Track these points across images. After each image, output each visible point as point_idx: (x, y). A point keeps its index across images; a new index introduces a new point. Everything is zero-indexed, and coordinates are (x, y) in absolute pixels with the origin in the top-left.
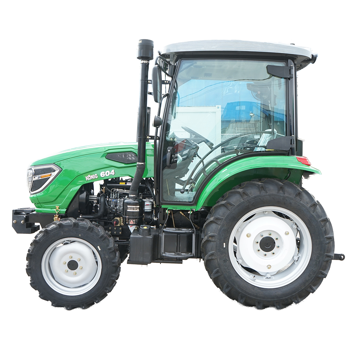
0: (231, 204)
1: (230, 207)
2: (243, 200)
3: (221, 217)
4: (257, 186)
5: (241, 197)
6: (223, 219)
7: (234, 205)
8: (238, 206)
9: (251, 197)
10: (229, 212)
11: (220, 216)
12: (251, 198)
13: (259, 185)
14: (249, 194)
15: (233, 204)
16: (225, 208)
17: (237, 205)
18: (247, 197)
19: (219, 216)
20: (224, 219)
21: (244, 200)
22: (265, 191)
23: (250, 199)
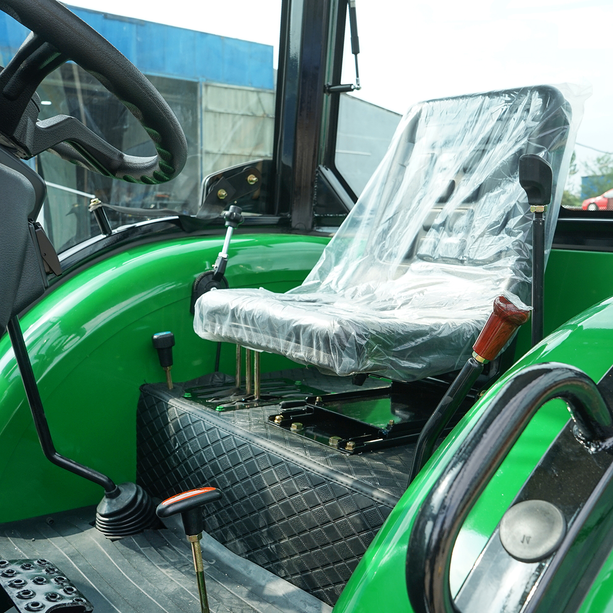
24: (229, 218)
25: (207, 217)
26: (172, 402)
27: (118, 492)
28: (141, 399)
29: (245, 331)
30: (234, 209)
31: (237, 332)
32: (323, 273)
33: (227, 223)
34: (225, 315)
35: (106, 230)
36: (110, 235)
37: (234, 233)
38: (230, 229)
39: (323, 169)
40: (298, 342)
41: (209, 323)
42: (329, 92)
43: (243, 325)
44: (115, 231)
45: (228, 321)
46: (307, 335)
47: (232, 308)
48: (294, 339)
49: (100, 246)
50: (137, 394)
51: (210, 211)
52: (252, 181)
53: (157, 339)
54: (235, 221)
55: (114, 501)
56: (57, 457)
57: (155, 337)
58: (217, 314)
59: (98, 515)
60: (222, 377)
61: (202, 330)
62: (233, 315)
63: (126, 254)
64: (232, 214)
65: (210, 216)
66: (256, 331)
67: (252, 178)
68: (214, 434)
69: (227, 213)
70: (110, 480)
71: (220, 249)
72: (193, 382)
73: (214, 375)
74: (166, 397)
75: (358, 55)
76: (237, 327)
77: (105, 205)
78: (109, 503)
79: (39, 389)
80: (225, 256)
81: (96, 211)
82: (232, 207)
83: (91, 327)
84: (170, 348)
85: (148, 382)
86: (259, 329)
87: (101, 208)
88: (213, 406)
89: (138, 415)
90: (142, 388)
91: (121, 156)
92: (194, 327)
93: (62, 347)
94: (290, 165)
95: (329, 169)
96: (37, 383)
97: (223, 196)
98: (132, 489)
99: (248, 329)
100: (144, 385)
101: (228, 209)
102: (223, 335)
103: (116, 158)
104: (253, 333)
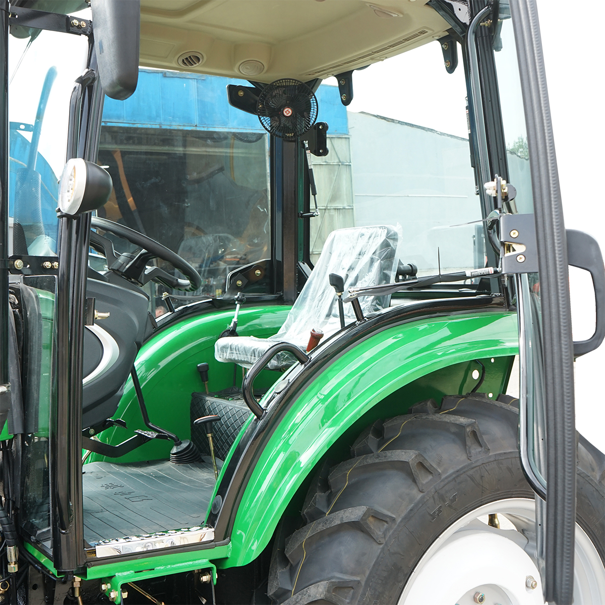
0: (379, 517)
1: (378, 530)
2: (421, 494)
3: (352, 574)
4: (453, 429)
5: (410, 482)
6: (359, 582)
7: (394, 520)
8: (407, 518)
9: (443, 477)
10: (377, 549)
11: (346, 573)
12: (446, 481)
13: (461, 427)
14: (435, 466)
15: (389, 514)
16: (360, 534)
17: (403, 515)
18: (430, 477)
19: (341, 572)
20: (363, 583)
21: (421, 492)
22: (481, 446)
23: (442, 484)
24: (237, 299)
25: (229, 298)
26: (207, 398)
27: (181, 443)
28: (192, 400)
29: (236, 355)
30: (240, 294)
31: (233, 356)
32: (287, 328)
33: (236, 302)
34: (228, 348)
35: (171, 310)
36: (174, 312)
37: (241, 308)
38: (238, 306)
39: (301, 264)
40: (255, 356)
41: (221, 353)
42: (302, 217)
43: (235, 352)
44: (176, 310)
45: (229, 351)
46: (257, 352)
47: (230, 344)
48: (253, 355)
49: (169, 319)
50: (190, 397)
51: (231, 295)
52: (258, 274)
53: (199, 367)
54: (240, 301)
55: (179, 447)
56: (150, 424)
57: (198, 365)
58: (224, 348)
59: (171, 455)
60: (237, 389)
61: (219, 358)
62: (231, 348)
63: (183, 322)
64: (238, 297)
65: (231, 298)
66: (240, 354)
67: (258, 272)
68: (226, 409)
69: (236, 297)
70: (176, 437)
71: (233, 317)
72: (221, 392)
73: (233, 388)
74: (205, 397)
75: (316, 195)
76: (233, 353)
77: (171, 296)
78: (177, 448)
79: (142, 391)
80: (236, 320)
81: (166, 299)
82: (239, 293)
83: (163, 364)
84: (207, 371)
85: (196, 391)
86: (241, 352)
87: (168, 297)
88: (228, 399)
89: (191, 409)
90: (193, 395)
91: (177, 280)
92: (215, 356)
93: (147, 377)
94: (281, 260)
95: (305, 263)
96: (141, 388)
97: (240, 284)
98: (188, 442)
99: (237, 353)
100: (193, 393)
101: (237, 295)
102: (227, 358)
103: (175, 281)
104: (239, 355)
